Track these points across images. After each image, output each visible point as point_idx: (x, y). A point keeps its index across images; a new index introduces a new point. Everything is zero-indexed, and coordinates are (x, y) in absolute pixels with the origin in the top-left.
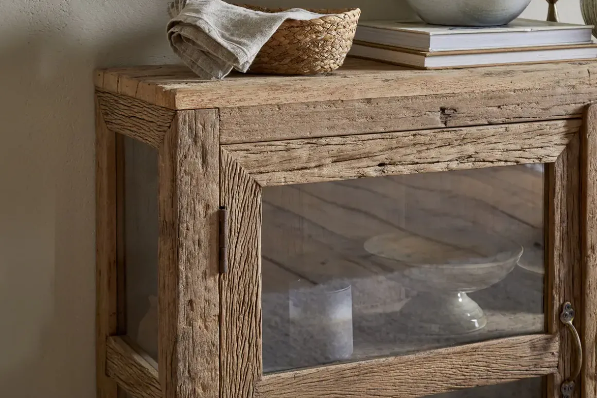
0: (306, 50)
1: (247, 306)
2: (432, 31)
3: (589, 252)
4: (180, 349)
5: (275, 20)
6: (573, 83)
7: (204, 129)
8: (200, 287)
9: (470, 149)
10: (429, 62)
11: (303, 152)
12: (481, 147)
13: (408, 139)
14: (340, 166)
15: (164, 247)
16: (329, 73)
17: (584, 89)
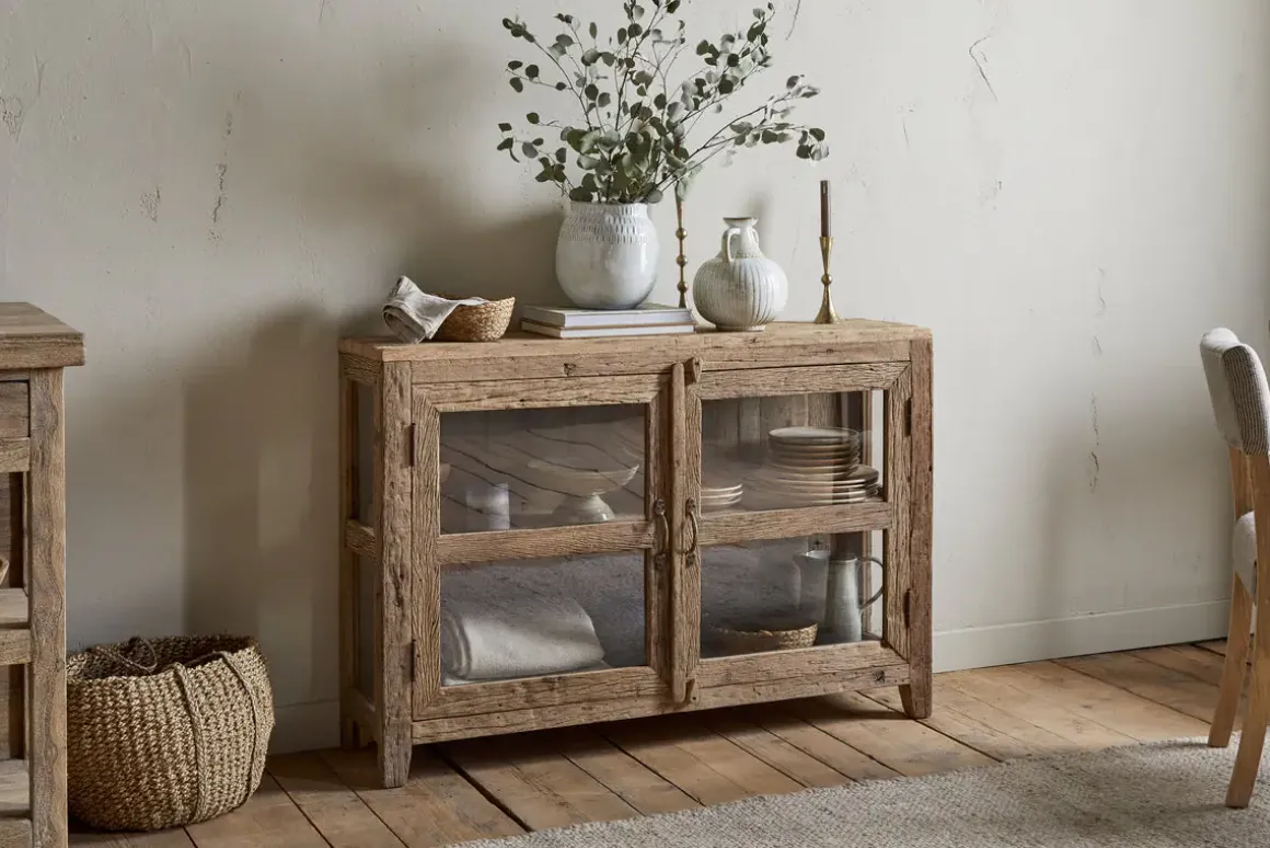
0: (474, 325)
1: (429, 487)
2: (566, 313)
3: (676, 465)
4: (385, 513)
5: (450, 305)
6: (664, 348)
7: (401, 374)
8: (398, 473)
9: (586, 392)
10: (563, 334)
11: (468, 390)
12: (594, 391)
13: (541, 383)
14: (494, 400)
15: (377, 449)
16: (494, 340)
17: (673, 353)
